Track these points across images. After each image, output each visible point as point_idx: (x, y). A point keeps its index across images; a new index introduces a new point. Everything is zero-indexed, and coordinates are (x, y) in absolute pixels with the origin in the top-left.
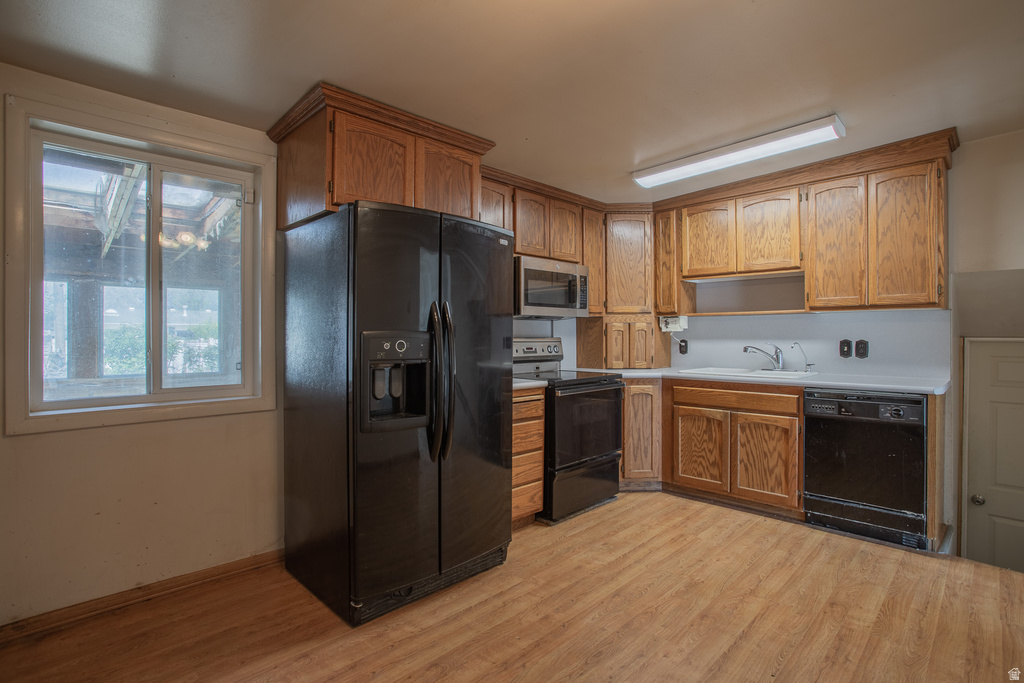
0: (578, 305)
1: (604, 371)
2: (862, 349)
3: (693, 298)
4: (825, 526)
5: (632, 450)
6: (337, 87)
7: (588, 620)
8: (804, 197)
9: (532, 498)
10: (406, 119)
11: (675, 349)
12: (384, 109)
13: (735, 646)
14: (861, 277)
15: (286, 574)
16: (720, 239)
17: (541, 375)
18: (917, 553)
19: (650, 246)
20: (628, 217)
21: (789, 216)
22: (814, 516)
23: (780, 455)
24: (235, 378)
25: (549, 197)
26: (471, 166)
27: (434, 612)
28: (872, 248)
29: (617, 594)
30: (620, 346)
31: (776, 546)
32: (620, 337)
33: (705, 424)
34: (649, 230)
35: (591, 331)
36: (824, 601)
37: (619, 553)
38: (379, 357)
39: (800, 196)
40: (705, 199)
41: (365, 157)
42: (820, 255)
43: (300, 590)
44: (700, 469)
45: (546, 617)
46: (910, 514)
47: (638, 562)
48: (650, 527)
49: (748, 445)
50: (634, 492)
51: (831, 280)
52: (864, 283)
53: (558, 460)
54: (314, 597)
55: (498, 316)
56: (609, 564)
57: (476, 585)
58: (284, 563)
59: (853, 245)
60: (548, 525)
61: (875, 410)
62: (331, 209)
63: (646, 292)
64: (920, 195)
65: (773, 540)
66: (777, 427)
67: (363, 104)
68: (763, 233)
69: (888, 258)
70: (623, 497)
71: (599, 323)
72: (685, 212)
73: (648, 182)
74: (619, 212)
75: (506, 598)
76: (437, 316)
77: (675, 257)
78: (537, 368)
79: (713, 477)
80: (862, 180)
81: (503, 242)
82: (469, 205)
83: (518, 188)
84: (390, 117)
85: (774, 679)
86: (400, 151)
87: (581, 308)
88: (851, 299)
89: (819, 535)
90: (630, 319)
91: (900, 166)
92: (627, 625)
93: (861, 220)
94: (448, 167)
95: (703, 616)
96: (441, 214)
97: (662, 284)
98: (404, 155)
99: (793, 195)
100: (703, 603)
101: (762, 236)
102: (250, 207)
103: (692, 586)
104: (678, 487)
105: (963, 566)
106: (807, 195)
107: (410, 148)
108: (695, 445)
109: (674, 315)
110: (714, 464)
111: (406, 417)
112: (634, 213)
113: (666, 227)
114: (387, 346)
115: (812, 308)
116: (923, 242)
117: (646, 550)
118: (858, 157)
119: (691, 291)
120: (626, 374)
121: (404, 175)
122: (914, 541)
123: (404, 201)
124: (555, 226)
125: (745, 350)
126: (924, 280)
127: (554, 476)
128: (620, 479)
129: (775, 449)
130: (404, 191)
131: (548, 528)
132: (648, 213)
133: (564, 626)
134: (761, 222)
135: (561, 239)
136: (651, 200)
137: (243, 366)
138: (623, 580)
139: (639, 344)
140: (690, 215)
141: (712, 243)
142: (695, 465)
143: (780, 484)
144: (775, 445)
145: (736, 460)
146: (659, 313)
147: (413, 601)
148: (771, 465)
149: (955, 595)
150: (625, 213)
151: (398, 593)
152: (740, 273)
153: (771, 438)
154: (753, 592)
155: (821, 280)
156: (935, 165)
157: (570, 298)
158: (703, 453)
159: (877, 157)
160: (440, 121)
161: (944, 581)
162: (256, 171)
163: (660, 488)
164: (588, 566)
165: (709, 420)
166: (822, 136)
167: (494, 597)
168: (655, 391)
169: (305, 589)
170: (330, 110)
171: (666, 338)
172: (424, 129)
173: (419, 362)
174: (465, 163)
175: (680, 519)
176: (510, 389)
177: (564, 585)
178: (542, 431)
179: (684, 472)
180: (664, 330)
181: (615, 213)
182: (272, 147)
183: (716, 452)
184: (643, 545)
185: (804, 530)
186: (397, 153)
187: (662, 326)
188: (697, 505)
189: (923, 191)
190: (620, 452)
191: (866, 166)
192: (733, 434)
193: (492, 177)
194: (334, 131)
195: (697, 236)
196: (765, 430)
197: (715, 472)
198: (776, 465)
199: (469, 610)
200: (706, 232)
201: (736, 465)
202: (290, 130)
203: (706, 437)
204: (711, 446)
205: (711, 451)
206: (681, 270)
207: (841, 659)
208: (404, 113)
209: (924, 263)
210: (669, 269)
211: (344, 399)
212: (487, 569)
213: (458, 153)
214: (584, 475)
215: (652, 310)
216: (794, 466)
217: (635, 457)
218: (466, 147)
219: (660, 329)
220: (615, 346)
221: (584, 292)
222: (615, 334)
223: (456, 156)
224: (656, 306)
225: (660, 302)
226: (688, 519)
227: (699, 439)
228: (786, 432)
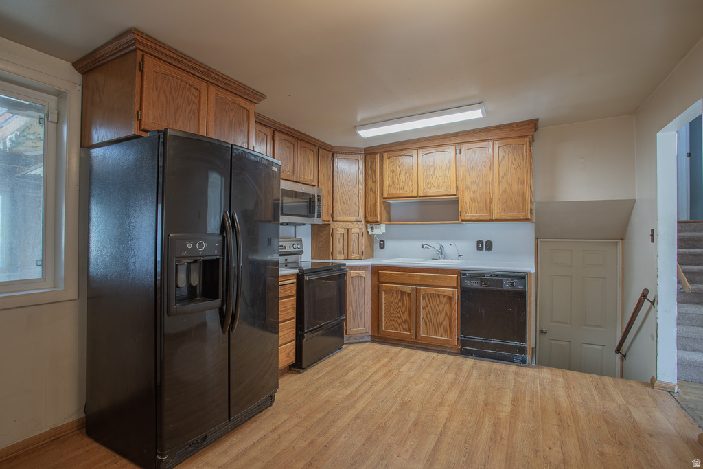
0: (316, 216)
1: (331, 261)
2: (489, 246)
3: (388, 212)
4: (472, 356)
5: (352, 314)
6: (147, 35)
7: (342, 439)
8: (458, 151)
9: (288, 354)
10: (202, 69)
11: (377, 246)
12: (185, 59)
13: (439, 442)
14: (491, 202)
15: (86, 440)
16: (408, 175)
17: (288, 265)
18: (521, 366)
19: (362, 177)
20: (348, 156)
21: (449, 162)
22: (467, 350)
23: (446, 313)
24: (35, 272)
25: (297, 139)
26: (248, 111)
27: (226, 452)
28: (496, 185)
29: (357, 417)
30: (341, 244)
31: (447, 371)
32: (342, 238)
33: (400, 295)
34: (361, 167)
35: (322, 234)
36: (481, 403)
37: (352, 388)
38: (183, 254)
39: (456, 150)
40: (398, 148)
41: (168, 95)
42: (467, 188)
43: (104, 451)
44: (397, 325)
45: (312, 442)
46: (518, 344)
47: (366, 392)
48: (369, 367)
49: (427, 308)
50: (353, 343)
51: (474, 203)
52: (492, 206)
53: (306, 325)
54: (118, 457)
55: (264, 222)
56: (348, 396)
57: (255, 424)
58: (84, 430)
59: (486, 182)
60: (299, 373)
61: (500, 283)
62: (139, 133)
63: (359, 207)
64: (521, 155)
65: (445, 368)
66: (444, 296)
67: (168, 52)
68: (434, 172)
69: (505, 191)
70: (346, 348)
71: (327, 228)
72: (385, 155)
73: (365, 133)
74: (342, 153)
75: (280, 431)
76: (228, 222)
77: (378, 185)
78: (286, 260)
79: (405, 330)
80: (491, 143)
81: (275, 169)
82: (246, 140)
83: (276, 131)
84: (189, 66)
85: (465, 459)
86: (196, 93)
87: (318, 217)
88: (485, 215)
89: (469, 362)
90: (348, 225)
91: (511, 138)
92: (368, 439)
93: (490, 168)
94: (232, 110)
95: (415, 424)
96: (232, 145)
97: (370, 202)
98: (199, 97)
99: (452, 149)
100: (413, 415)
101: (434, 174)
102: (53, 125)
103: (404, 404)
104: (381, 338)
105: (545, 371)
106: (460, 150)
107: (204, 93)
108: (393, 310)
109: (377, 223)
110: (405, 321)
111: (203, 301)
112: (352, 154)
113: (373, 164)
114: (190, 246)
115: (463, 221)
116: (523, 184)
117: (369, 384)
118: (489, 130)
119: (388, 207)
120: (349, 263)
121: (199, 113)
122: (520, 360)
123: (198, 131)
124: (301, 160)
125: (423, 246)
126: (523, 205)
127: (304, 337)
128: (345, 335)
129: (443, 310)
130: (199, 125)
131: (300, 375)
132: (361, 154)
133: (326, 446)
134: (433, 165)
135: (305, 169)
136: (363, 146)
137: (43, 263)
138: (360, 406)
139: (354, 243)
140: (388, 158)
141: (402, 177)
142: (393, 323)
143: (446, 331)
144: (443, 307)
145: (420, 318)
146: (367, 222)
147: (207, 445)
148: (441, 321)
149: (545, 388)
150: (346, 153)
151: (196, 442)
152: (420, 197)
153: (441, 303)
154: (441, 404)
155: (468, 203)
156: (528, 139)
157: (310, 211)
158: (398, 315)
159: (499, 131)
160: (227, 75)
161: (538, 381)
162: (60, 95)
163: (370, 339)
164: (333, 400)
165: (402, 293)
166: (474, 114)
167: (271, 431)
168: (367, 274)
169: (108, 450)
170: (139, 53)
171: (371, 238)
172: (215, 79)
173: (214, 258)
174: (244, 108)
175: (386, 360)
176: (277, 276)
177: (320, 416)
178: (295, 306)
179: (386, 328)
180: (370, 233)
181: (340, 153)
182: (78, 77)
183: (407, 314)
184: (366, 381)
185: (460, 359)
186: (193, 94)
187: (369, 230)
188: (395, 349)
189: (522, 153)
190: (344, 317)
191: (494, 135)
192: (418, 301)
193: (262, 122)
194: (142, 71)
195: (393, 172)
196: (437, 298)
197: (406, 326)
198: (444, 320)
199: (253, 445)
200: (398, 169)
201: (419, 322)
202: (97, 64)
203: (400, 304)
204: (403, 310)
205: (403, 313)
206: (382, 193)
207: (499, 438)
208: (201, 65)
209: (523, 195)
210: (374, 192)
211: (152, 290)
212: (261, 412)
213: (239, 101)
214: (322, 335)
215: (363, 220)
216: (455, 320)
217: (354, 320)
218: (245, 97)
219: (368, 232)
220: (338, 244)
221: (320, 206)
222: (338, 236)
223: (238, 102)
224: (365, 217)
225: (368, 215)
226: (391, 359)
227: (396, 305)
228: (450, 298)
